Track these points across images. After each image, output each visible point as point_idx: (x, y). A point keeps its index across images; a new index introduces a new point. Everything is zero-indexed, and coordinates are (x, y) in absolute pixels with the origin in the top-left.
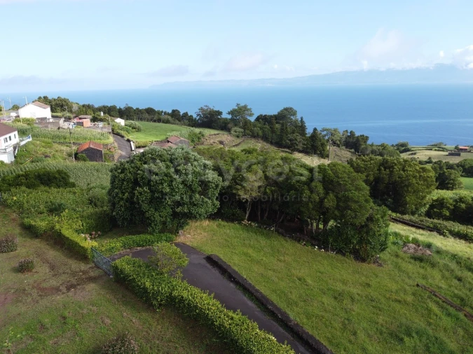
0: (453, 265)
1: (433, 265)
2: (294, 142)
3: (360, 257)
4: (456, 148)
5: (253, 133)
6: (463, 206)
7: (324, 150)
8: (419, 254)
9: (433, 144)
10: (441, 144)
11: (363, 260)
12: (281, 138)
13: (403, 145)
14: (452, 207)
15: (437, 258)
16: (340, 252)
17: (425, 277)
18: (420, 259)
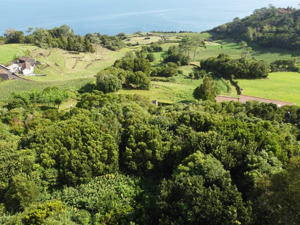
0: (162, 88)
1: (159, 88)
2: (79, 47)
3: (147, 90)
4: (147, 34)
5: (53, 45)
6: (160, 71)
7: (92, 49)
8: (156, 87)
9: (136, 32)
10: (139, 32)
11: (148, 90)
12: (69, 46)
13: (122, 35)
14: (157, 72)
15: (159, 87)
16: (144, 90)
17: (159, 91)
18: (157, 88)
